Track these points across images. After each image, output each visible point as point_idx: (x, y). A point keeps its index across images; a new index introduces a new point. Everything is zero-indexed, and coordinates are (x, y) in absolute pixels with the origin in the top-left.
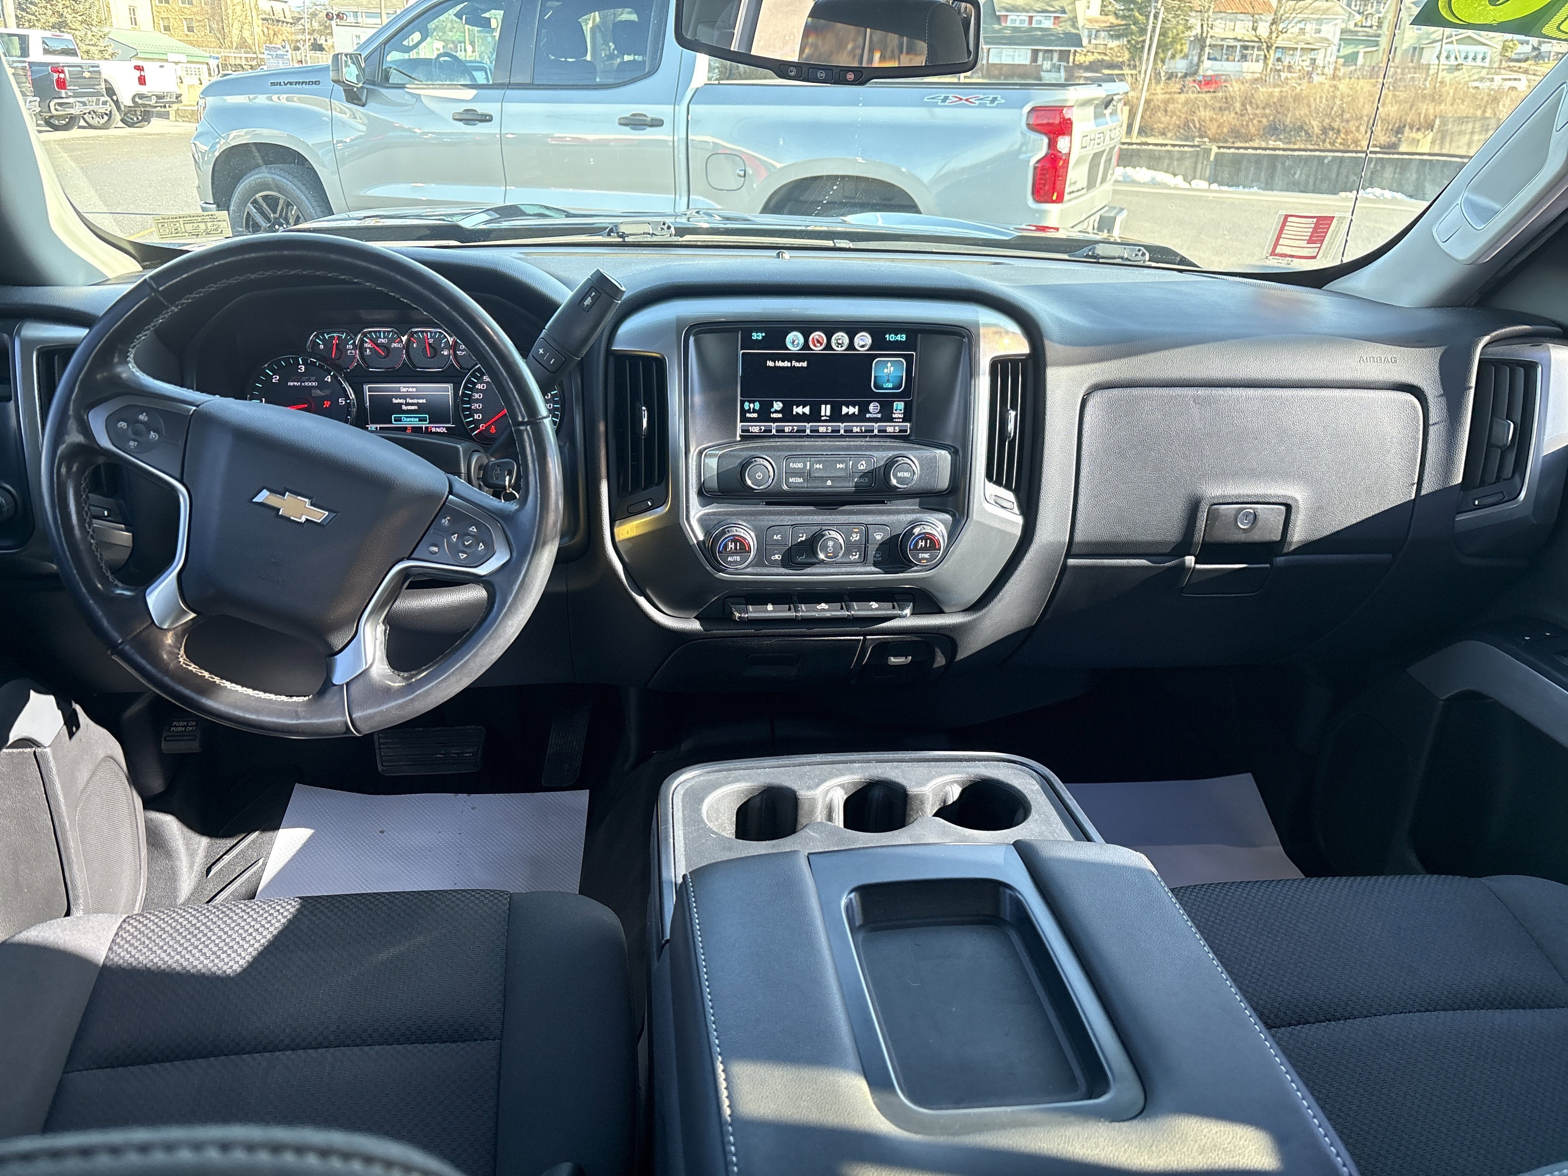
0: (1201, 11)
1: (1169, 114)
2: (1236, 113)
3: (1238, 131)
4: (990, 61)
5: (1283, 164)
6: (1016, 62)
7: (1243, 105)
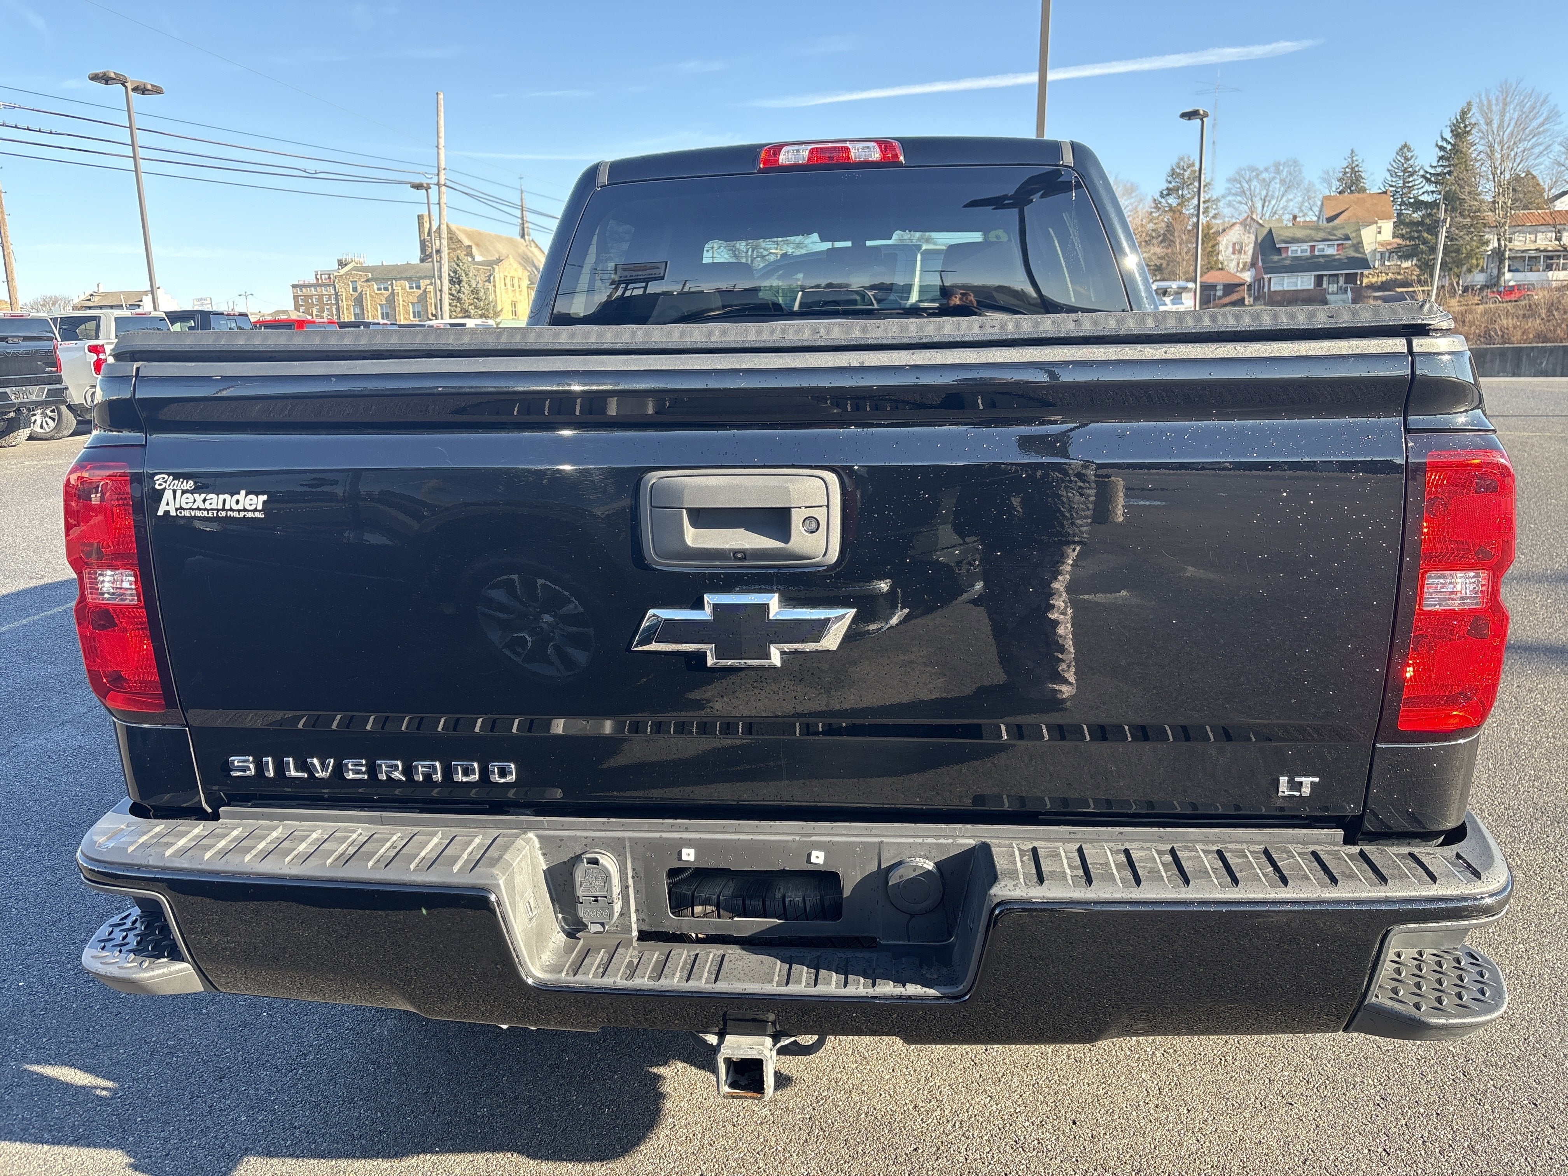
0: (1496, 227)
1: (1467, 324)
2: (1542, 319)
3: (1545, 336)
4: (1272, 289)
5: (1528, 355)
6: (1299, 288)
7: (1549, 310)
